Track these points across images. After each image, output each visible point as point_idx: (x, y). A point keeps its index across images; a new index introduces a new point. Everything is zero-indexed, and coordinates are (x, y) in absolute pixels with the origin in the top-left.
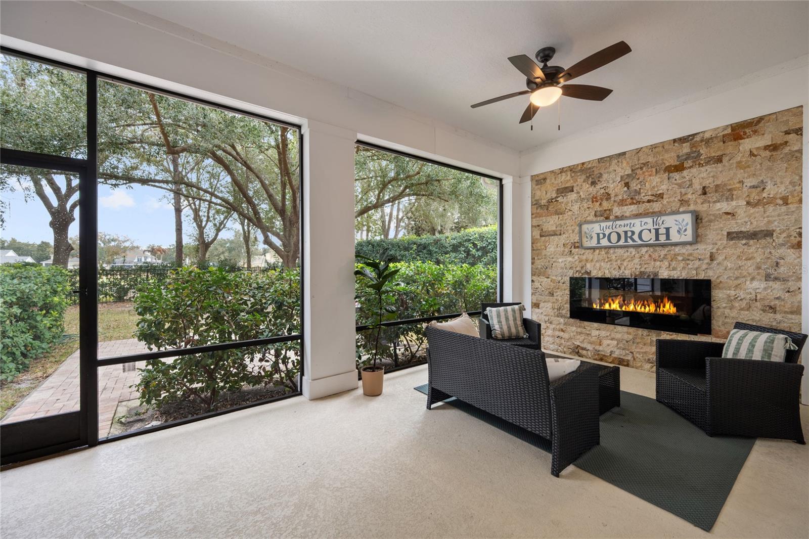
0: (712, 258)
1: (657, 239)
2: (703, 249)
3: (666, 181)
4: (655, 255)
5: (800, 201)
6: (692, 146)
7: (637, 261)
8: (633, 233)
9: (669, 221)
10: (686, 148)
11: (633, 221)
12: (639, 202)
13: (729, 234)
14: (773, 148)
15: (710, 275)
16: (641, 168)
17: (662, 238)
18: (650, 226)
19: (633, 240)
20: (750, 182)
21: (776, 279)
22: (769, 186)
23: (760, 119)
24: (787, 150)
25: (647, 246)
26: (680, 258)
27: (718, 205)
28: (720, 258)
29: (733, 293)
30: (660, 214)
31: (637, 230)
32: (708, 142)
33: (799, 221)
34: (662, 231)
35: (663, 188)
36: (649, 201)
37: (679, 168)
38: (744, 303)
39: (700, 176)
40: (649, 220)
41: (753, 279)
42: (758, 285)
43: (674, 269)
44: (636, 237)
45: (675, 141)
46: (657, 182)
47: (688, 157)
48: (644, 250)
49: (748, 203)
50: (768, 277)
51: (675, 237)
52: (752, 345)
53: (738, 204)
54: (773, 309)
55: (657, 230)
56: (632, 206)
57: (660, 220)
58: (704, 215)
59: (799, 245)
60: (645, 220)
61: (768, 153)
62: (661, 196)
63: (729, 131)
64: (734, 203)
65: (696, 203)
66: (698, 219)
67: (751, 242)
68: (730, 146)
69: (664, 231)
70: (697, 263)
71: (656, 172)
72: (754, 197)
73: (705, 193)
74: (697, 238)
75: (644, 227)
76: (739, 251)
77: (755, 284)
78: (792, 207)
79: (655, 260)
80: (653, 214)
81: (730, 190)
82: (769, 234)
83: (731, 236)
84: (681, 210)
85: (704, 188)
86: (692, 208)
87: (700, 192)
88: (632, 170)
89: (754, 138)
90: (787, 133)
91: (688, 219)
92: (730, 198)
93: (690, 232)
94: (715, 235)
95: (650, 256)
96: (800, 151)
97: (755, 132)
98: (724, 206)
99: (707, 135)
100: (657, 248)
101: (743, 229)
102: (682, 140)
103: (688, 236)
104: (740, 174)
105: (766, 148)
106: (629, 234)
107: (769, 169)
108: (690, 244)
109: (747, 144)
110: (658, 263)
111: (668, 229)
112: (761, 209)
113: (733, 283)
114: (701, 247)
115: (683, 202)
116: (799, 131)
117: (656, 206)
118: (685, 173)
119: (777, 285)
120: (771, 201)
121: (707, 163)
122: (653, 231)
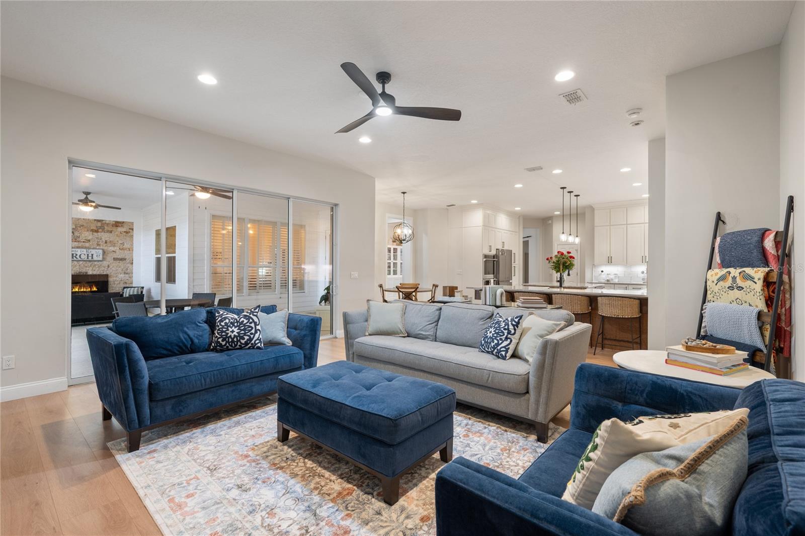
0: (108, 267)
1: (88, 258)
2: (105, 263)
3: (91, 235)
4: (86, 265)
5: (133, 250)
6: (102, 224)
7: (78, 267)
8: (76, 255)
9: (93, 252)
10: (99, 224)
11: (77, 250)
12: (79, 242)
13: (114, 258)
14: (127, 232)
15: (108, 273)
16: (80, 227)
17: (90, 258)
18: (85, 253)
19: (76, 257)
20: (120, 242)
21: (127, 274)
22: (125, 244)
23: (123, 222)
24: (130, 234)
25: (83, 261)
26: (97, 266)
27: (110, 248)
28: (111, 267)
29: (115, 278)
30: (89, 248)
31: (79, 253)
32: (108, 224)
33: (132, 256)
34: (90, 255)
35: (90, 238)
36: (84, 242)
37: (97, 231)
38: (118, 282)
39: (105, 236)
40: (85, 250)
41: (121, 274)
42: (122, 275)
43: (94, 270)
44: (78, 257)
45: (95, 220)
46: (87, 235)
47: (100, 227)
48: (81, 262)
49: (120, 249)
50: (125, 273)
51: (95, 258)
52: (134, 291)
53: (116, 248)
54: (126, 283)
55: (88, 255)
56: (76, 243)
57: (89, 251)
58: (105, 251)
59: (132, 263)
60: (83, 250)
61: (125, 234)
62: (89, 241)
63: (114, 223)
64: (115, 248)
65: (103, 246)
66: (104, 252)
67: (121, 262)
68: (114, 229)
69: (91, 255)
70: (103, 268)
71: (87, 230)
72: (121, 247)
73: (106, 243)
74: (104, 259)
75: (82, 253)
76: (116, 265)
77: (121, 275)
78: (131, 251)
79: (86, 267)
80: (86, 248)
81: (114, 243)
82: (125, 259)
83: (115, 259)
84: (97, 248)
85: (106, 241)
86: (101, 247)
87: (104, 242)
88: (76, 227)
89: (122, 228)
90: (130, 229)
91: (101, 251)
92: (114, 246)
93: (101, 256)
94: (109, 258)
95: (84, 265)
96: (133, 235)
97: (122, 226)
98: (112, 249)
99: (107, 222)
100: (88, 262)
101: (118, 257)
102: (99, 221)
103: (100, 258)
104: (118, 239)
105: (125, 232)
106: (75, 255)
107: (125, 239)
108: (101, 261)
109: (120, 229)
110: (87, 268)
111: (92, 255)
112: (122, 251)
113: (115, 275)
114: (104, 262)
115: (98, 245)
116: (133, 229)
117: (87, 245)
118: (99, 234)
119: (127, 275)
120: (126, 249)
121: (107, 232)
122: (86, 255)
